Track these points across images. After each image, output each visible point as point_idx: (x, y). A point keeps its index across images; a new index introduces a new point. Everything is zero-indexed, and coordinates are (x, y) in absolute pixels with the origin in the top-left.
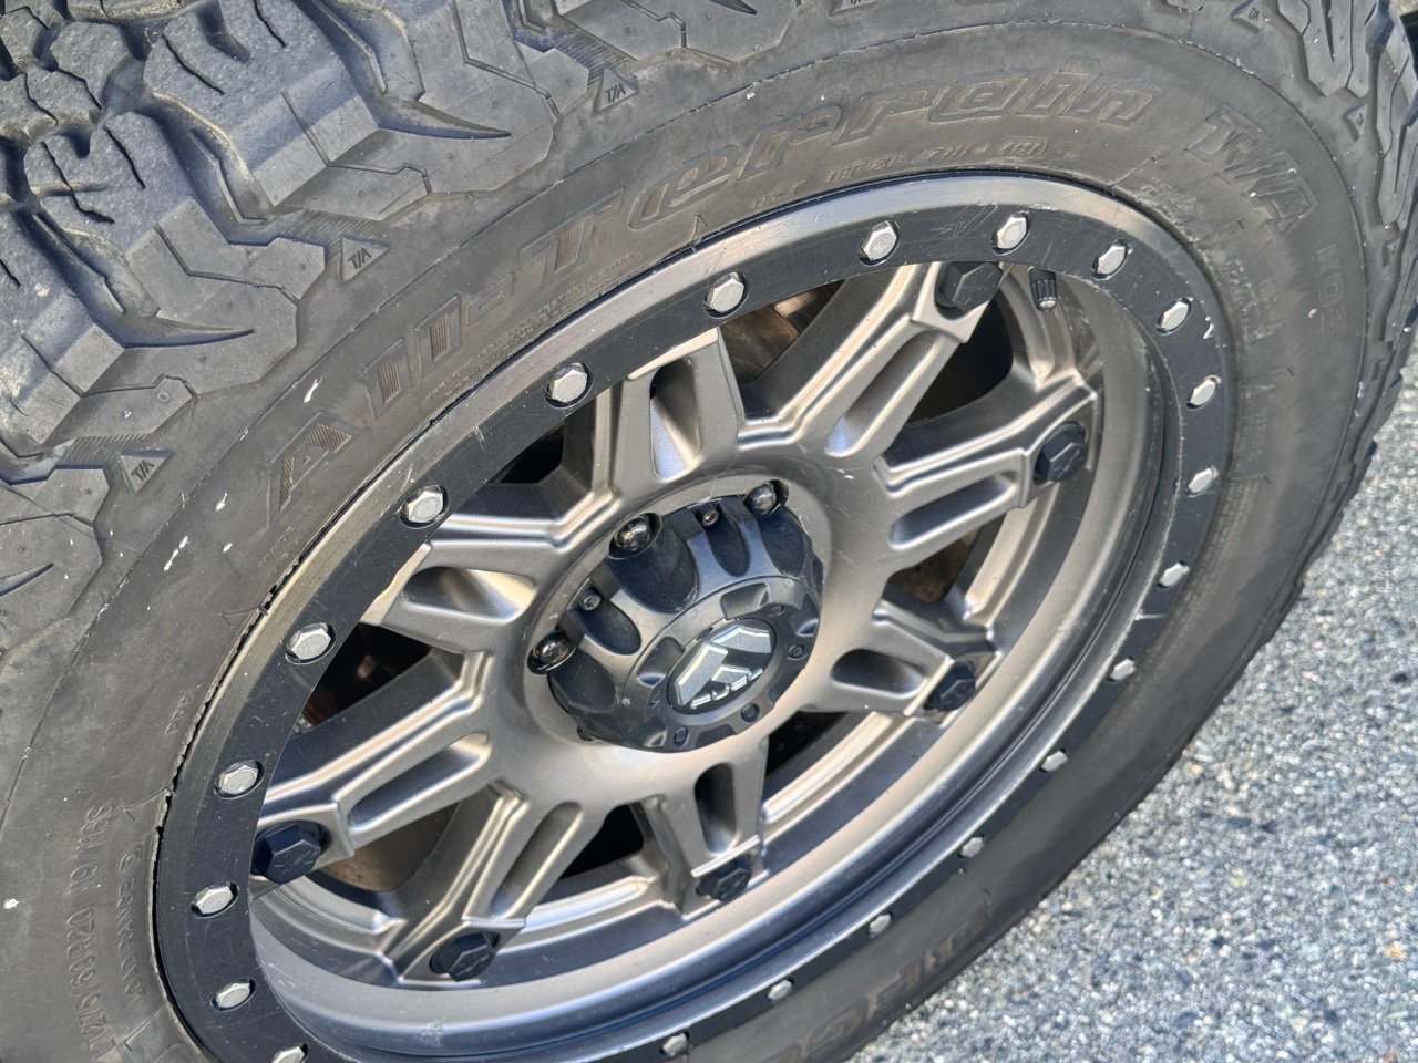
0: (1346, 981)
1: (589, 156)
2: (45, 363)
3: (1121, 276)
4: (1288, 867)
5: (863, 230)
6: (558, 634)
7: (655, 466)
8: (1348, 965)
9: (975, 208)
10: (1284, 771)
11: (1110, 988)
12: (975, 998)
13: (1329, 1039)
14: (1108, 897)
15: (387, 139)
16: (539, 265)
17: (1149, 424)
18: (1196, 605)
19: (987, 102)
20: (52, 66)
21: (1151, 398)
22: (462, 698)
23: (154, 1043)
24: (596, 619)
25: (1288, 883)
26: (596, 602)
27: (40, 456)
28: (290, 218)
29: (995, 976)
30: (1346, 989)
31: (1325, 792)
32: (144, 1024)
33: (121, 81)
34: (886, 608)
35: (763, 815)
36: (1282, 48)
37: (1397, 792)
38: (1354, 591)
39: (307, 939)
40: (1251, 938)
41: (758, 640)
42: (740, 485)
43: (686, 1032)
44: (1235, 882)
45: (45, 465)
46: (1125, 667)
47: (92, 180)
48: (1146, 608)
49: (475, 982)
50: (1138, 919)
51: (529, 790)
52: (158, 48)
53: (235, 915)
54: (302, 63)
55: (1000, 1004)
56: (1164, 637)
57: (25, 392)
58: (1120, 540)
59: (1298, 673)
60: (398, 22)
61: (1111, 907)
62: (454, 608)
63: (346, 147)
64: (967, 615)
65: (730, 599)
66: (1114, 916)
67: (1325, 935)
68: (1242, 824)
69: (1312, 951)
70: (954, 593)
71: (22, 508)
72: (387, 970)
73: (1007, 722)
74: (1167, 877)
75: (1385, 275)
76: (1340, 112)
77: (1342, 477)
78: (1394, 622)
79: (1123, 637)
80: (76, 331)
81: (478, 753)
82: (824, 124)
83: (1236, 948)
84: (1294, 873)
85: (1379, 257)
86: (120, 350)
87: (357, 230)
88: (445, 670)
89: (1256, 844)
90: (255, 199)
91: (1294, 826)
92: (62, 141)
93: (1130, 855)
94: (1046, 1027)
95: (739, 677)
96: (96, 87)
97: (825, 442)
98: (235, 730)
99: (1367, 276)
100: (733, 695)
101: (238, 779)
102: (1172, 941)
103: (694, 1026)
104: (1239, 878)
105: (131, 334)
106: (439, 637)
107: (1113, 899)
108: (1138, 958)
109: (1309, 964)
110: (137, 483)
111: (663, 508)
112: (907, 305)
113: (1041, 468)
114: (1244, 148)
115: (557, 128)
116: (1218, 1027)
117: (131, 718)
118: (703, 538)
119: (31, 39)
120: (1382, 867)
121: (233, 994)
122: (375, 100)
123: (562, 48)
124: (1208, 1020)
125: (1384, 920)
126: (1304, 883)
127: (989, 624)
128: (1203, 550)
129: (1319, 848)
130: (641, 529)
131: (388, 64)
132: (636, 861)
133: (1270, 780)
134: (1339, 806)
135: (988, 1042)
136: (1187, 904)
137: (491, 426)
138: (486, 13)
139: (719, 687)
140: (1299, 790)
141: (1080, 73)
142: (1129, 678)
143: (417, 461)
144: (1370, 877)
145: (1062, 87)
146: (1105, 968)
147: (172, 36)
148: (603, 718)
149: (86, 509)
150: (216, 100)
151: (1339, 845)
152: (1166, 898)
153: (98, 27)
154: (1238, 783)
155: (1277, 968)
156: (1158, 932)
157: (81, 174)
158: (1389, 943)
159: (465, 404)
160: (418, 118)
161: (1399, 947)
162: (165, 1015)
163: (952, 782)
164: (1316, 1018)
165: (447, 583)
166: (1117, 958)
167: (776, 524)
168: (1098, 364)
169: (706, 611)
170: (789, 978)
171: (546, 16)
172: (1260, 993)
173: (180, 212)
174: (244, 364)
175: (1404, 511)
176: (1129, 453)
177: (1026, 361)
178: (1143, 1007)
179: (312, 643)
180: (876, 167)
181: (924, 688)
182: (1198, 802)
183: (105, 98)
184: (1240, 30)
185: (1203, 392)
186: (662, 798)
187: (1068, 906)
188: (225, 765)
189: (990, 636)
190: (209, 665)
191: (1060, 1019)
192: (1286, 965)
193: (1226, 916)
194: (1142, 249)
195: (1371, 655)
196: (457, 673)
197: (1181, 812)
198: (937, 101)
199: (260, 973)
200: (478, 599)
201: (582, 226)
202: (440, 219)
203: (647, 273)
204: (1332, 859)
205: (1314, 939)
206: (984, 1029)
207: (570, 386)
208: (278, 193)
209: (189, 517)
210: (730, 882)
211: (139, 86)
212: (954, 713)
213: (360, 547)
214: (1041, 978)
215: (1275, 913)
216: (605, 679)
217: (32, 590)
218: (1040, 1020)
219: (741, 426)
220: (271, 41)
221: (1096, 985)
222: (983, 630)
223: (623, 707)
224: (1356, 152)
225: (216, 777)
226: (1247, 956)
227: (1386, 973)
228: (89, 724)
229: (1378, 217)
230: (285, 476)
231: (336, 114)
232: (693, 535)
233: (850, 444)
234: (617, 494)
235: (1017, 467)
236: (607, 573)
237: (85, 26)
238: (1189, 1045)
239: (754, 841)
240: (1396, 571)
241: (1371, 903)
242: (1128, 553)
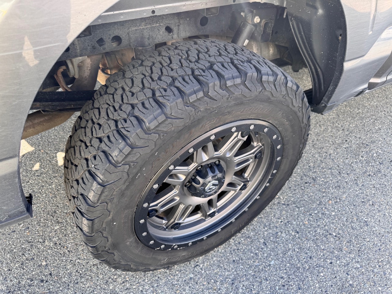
0: (299, 227)
1: (194, 120)
2: (121, 151)
3: (267, 132)
4: (291, 211)
5: (231, 128)
6: (189, 182)
7: (202, 159)
8: (300, 225)
9: (247, 124)
10: (290, 196)
11: (266, 229)
12: (247, 230)
13: (297, 236)
14: (265, 215)
15: (167, 120)
16: (187, 135)
17: (271, 151)
18: (278, 176)
19: (249, 110)
20: (121, 110)
21: (271, 147)
22: (176, 191)
23: (134, 241)
24: (194, 180)
25: (291, 213)
26: (194, 177)
27: (120, 163)
28: (154, 131)
29: (250, 227)
30: (300, 228)
31: (296, 200)
32: (132, 239)
33: (131, 112)
34: (234, 177)
35: (217, 205)
36: (290, 101)
37: (306, 199)
38: (299, 170)
39: (154, 224)
40: (286, 221)
41: (217, 182)
42: (214, 161)
43: (207, 237)
44: (283, 213)
45: (121, 165)
46: (268, 184)
47: (127, 126)
48: (271, 176)
49: (177, 230)
50: (270, 218)
51: (185, 203)
52: (136, 108)
53: (145, 224)
54: (156, 110)
55: (250, 231)
56: (273, 180)
57: (118, 155)
58: (267, 167)
59: (291, 182)
60: (169, 104)
61: (266, 217)
62: (175, 179)
63: (162, 121)
64: (245, 177)
65: (213, 177)
66: (266, 218)
67: (296, 220)
68: (284, 204)
69: (295, 223)
70: (243, 174)
71: (117, 170)
72: (165, 228)
73: (251, 192)
74: (274, 212)
75: (304, 130)
76: (298, 109)
77: (298, 157)
78: (305, 175)
79: (268, 180)
80: (125, 147)
81: (178, 199)
82: (226, 115)
83: (284, 223)
84: (292, 212)
85: (303, 128)
86: (131, 149)
87: (163, 132)
88: (173, 187)
89: (286, 207)
90: (149, 128)
91: (291, 205)
92: (123, 121)
93: (268, 209)
94: (257, 234)
95: (214, 187)
96: (128, 113)
97: (225, 155)
98: (145, 199)
99: (301, 131)
100: (213, 190)
101: (146, 205)
102: (275, 222)
103: (208, 236)
104: (284, 212)
105: (132, 147)
106: (173, 183)
107: (266, 215)
108: (270, 224)
109: (294, 225)
110: (133, 167)
111: (203, 164)
112: (237, 136)
113: (256, 157)
114: (284, 115)
115: (190, 117)
116: (281, 234)
117: (131, 198)
118: (209, 168)
119: (119, 106)
120: (304, 210)
121: (144, 234)
122: (165, 114)
123: (191, 107)
124: (280, 233)
125: (305, 218)
126: (293, 213)
127: (248, 178)
128: (279, 168)
129: (295, 208)
130: (200, 167)
131: (167, 109)
132: (199, 212)
133: (288, 198)
134: (298, 202)
135: (249, 237)
136: (277, 216)
137: (180, 156)
138: (180, 102)
139: (211, 189)
140: (292, 199)
141: (262, 106)
142: (269, 186)
143: (170, 161)
144: (303, 212)
145: (259, 108)
146: (265, 226)
147: (138, 106)
148: (195, 194)
149: (126, 170)
150: (144, 115)
151: (298, 207)
152: (274, 215)
153: (128, 105)
154: (283, 198)
155: (290, 225)
156: (273, 220)
157: (126, 125)
158: (305, 221)
159: (177, 153)
160: (171, 117)
161: (307, 222)
162: (135, 237)
163: (243, 200)
164: (295, 233)
165: (174, 176)
166: (267, 224)
167: (219, 166)
168: (263, 143)
169: (209, 179)
170: (221, 229)
171: (188, 102)
172: (287, 229)
173: (139, 130)
174: (148, 150)
175: (305, 159)
176: (268, 155)
177: (253, 142)
178: (271, 231)
179: (156, 186)
180: (233, 120)
181: (239, 187)
182: (278, 201)
183: (129, 115)
184: (283, 99)
185: (279, 147)
186: (203, 204)
187: (260, 217)
188: (144, 203)
189: (248, 180)
190: (142, 190)
191: (259, 233)
192: (291, 225)
193: (282, 218)
194: (270, 128)
195: (302, 180)
196: (175, 188)
197: (275, 203)
198: (242, 111)
199: (148, 231)
200: (178, 178)
201: (193, 130)
202: (174, 130)
203: (202, 135)
204: (297, 209)
205: (295, 221)
206: (248, 235)
207: (191, 151)
208: (152, 127)
209: (140, 170)
210: (212, 215)
211: (133, 113)
212: (243, 191)
213: (163, 173)
214: (256, 227)
215: (289, 217)
216: (195, 188)
217: (119, 181)
218: (256, 233)
219: (214, 153)
220: (151, 107)
221: (264, 228)
222: (247, 179)
223: (198, 192)
224: (300, 114)
225: (143, 205)
226: (285, 224)
227: (305, 226)
228: (126, 199)
229: (303, 123)
230: (153, 164)
231: (160, 117)
232: (207, 168)
233: (229, 155)
234: (197, 163)
235: (252, 157)
236: (195, 173)
237: (126, 105)
238: (277, 237)
239: (216, 209)
240: (305, 167)
241: (303, 216)
242: (268, 168)
